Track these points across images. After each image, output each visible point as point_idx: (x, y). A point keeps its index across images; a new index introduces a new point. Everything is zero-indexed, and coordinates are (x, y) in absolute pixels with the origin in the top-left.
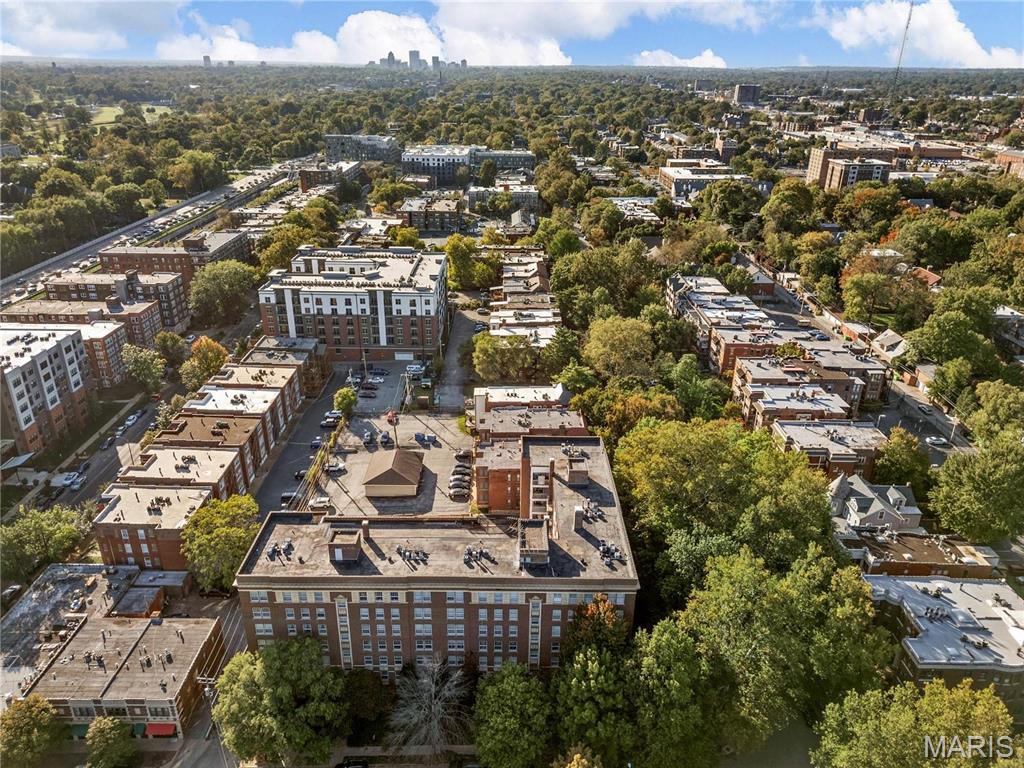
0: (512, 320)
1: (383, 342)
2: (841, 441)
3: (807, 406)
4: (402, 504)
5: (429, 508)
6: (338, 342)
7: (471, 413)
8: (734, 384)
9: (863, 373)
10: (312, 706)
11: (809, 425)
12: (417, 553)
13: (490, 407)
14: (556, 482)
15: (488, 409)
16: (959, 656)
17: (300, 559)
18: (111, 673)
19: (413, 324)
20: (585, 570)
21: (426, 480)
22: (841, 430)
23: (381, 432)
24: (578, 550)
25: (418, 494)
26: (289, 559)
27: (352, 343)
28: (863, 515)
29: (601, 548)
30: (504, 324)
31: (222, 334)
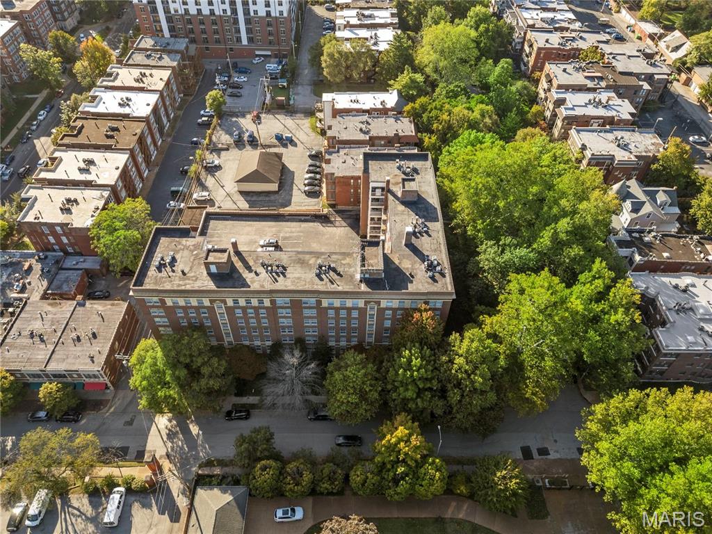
0: (354, 21)
1: (245, 41)
2: (625, 147)
3: (601, 112)
4: (267, 199)
5: (288, 203)
6: (206, 41)
7: (320, 115)
8: (540, 86)
9: (649, 78)
10: (203, 382)
11: (601, 132)
12: (278, 266)
13: (337, 113)
14: (390, 197)
15: (334, 116)
16: (695, 343)
17: (183, 272)
18: (51, 347)
19: (269, 24)
20: (412, 282)
21: (285, 178)
22: (627, 136)
23: (247, 130)
24: (407, 263)
25: (279, 190)
26: (173, 271)
27: (218, 41)
28: (635, 215)
29: (426, 263)
30: (348, 26)
31: (108, 29)
